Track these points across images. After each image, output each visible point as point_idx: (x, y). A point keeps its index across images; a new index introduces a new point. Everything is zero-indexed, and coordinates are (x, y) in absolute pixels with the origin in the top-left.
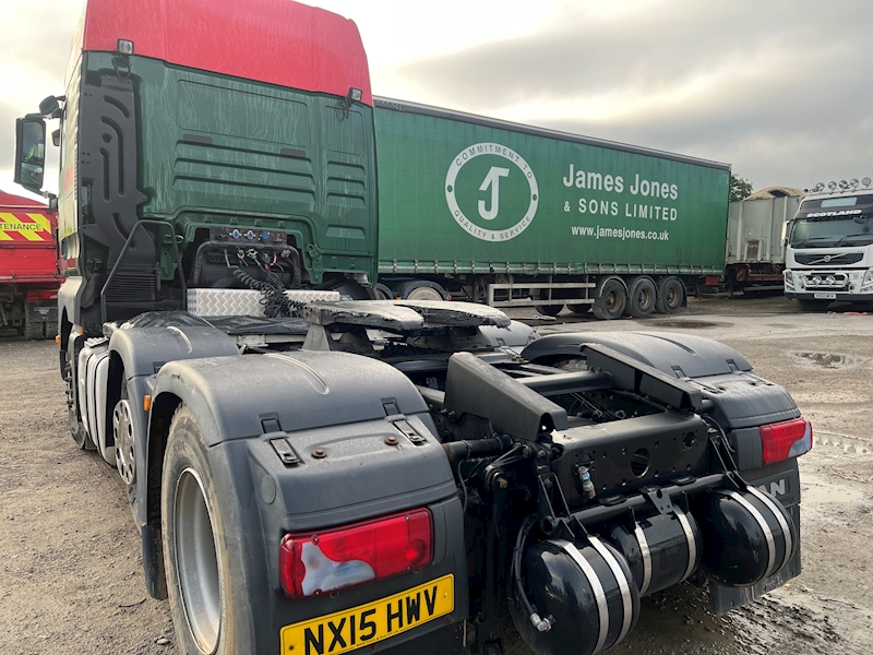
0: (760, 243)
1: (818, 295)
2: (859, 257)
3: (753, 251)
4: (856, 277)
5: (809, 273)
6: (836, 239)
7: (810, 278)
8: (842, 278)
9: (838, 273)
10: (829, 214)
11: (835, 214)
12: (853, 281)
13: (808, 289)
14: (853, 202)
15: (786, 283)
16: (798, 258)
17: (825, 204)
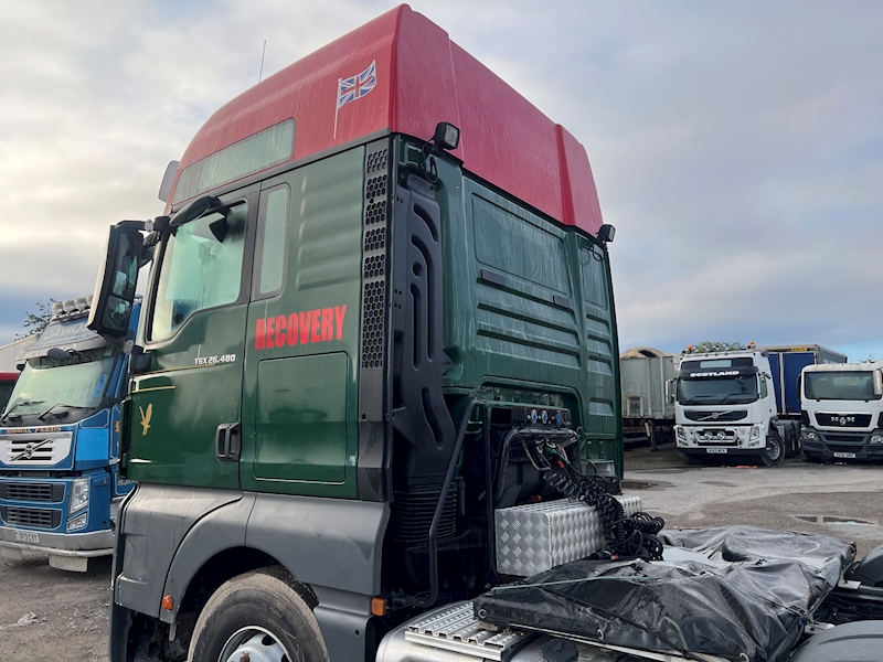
0: (641, 400)
1: (710, 450)
2: (744, 414)
3: (635, 407)
4: (743, 432)
5: (701, 429)
6: (720, 397)
7: (702, 433)
8: (731, 433)
9: (728, 429)
10: (711, 374)
11: (715, 374)
12: (741, 437)
13: (700, 444)
14: (728, 364)
15: (678, 439)
16: (688, 415)
17: (703, 365)
